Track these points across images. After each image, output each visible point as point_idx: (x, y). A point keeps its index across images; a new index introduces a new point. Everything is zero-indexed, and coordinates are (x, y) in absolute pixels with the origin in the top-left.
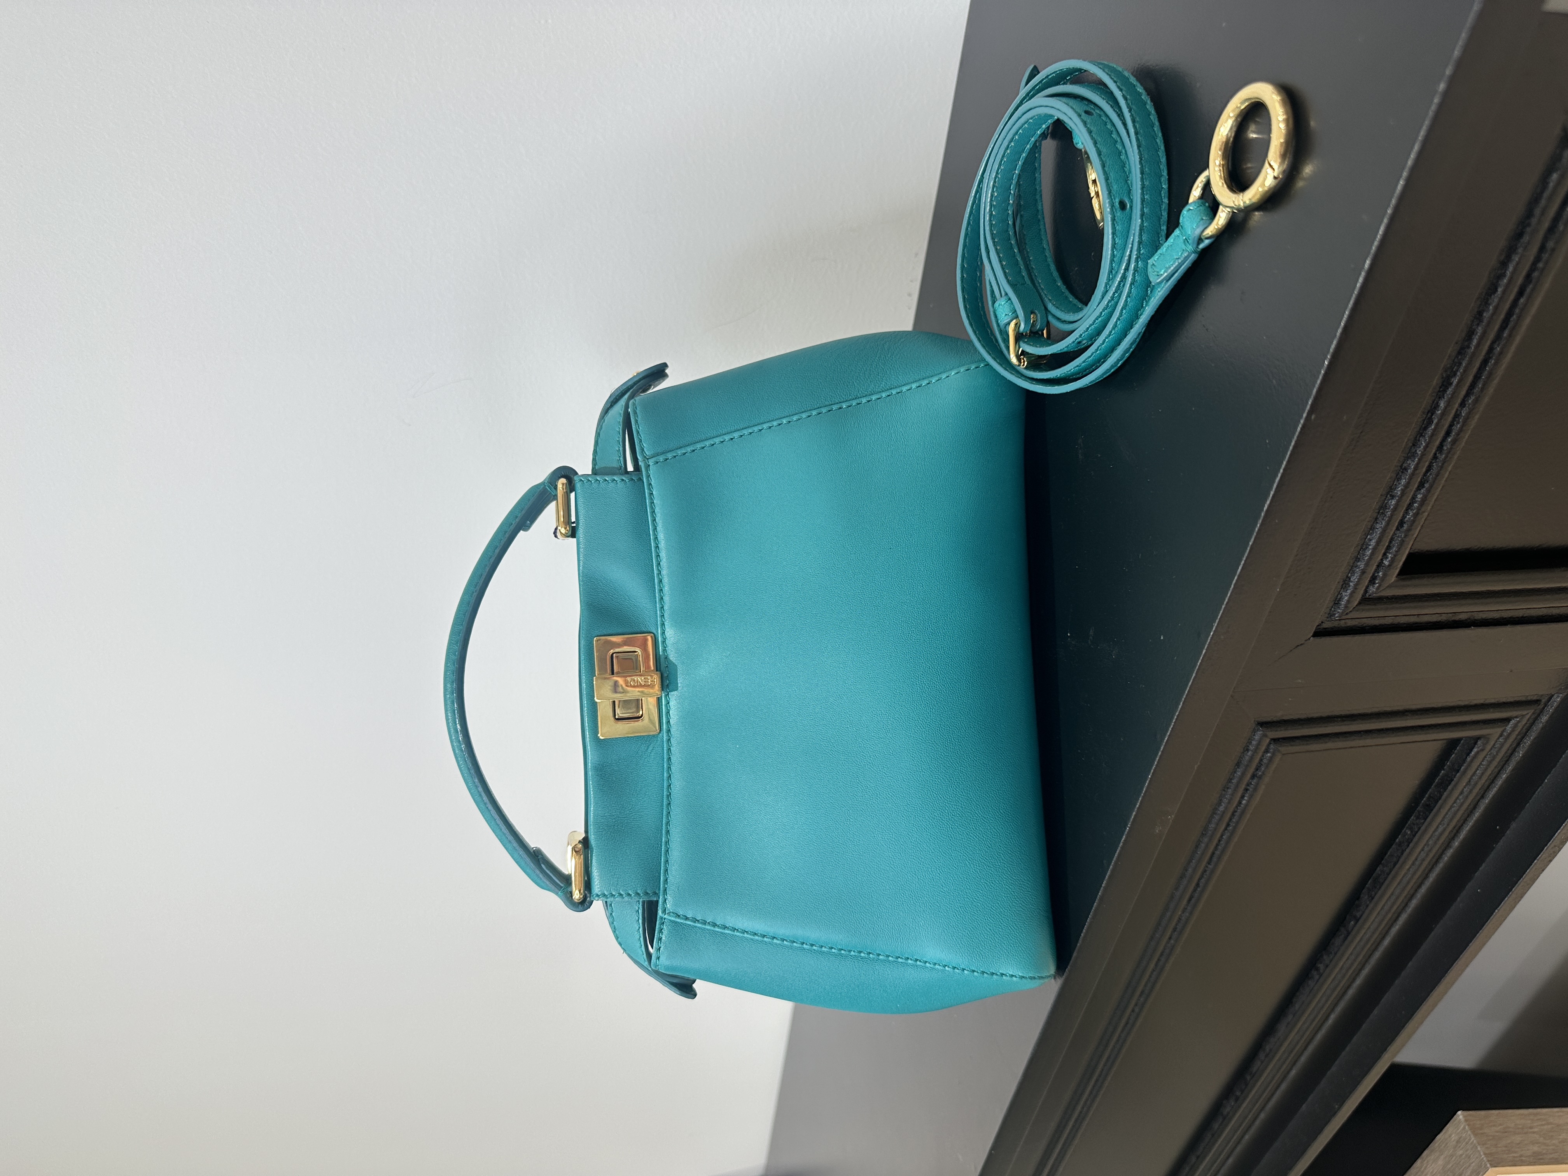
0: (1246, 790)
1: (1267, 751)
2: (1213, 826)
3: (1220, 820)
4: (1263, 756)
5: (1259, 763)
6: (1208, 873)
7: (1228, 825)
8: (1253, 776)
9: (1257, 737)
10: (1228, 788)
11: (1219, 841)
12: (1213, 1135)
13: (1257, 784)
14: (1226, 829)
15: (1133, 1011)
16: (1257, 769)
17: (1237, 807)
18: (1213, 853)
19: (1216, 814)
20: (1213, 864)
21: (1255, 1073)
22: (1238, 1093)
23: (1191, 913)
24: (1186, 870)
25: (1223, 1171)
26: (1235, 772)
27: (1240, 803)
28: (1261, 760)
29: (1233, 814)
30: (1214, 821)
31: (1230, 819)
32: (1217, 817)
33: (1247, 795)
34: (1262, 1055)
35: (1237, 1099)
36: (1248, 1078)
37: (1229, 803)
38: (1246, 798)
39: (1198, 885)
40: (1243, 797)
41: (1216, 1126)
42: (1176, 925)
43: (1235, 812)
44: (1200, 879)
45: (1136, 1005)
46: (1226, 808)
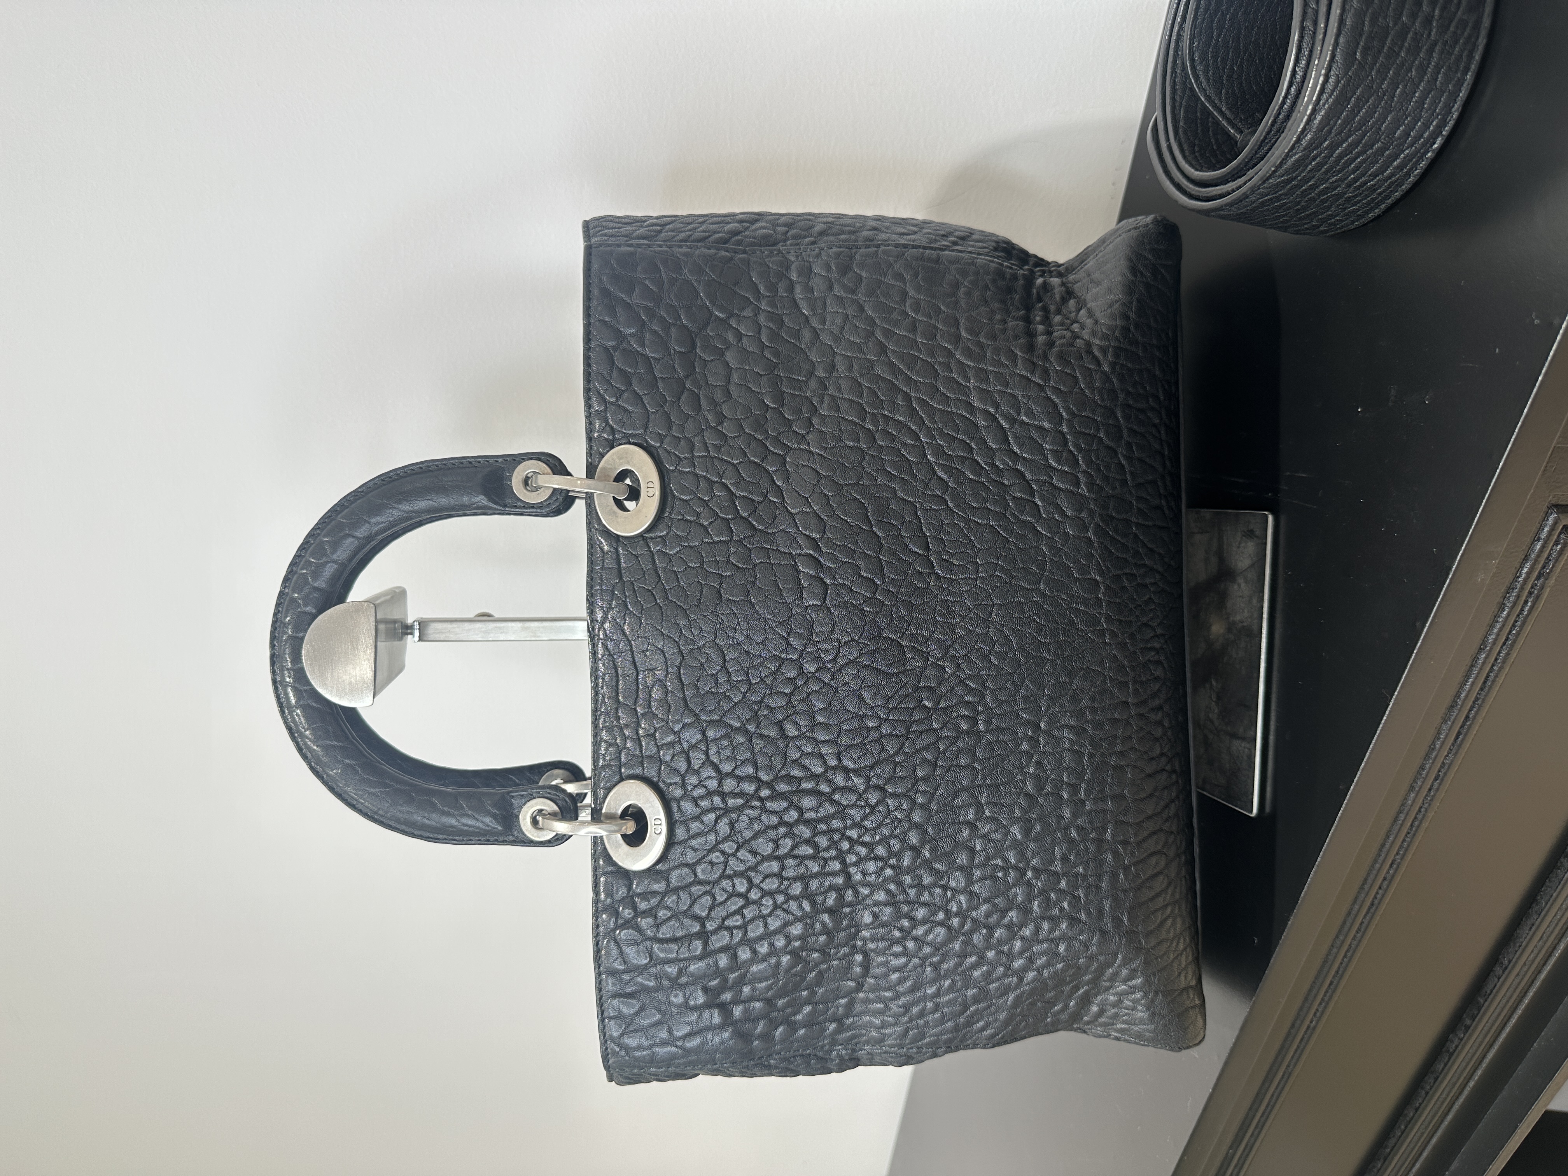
0: (1530, 593)
1: (1556, 543)
2: (1491, 638)
3: (1501, 630)
4: (1552, 549)
5: (1547, 558)
6: (1479, 702)
7: (1507, 639)
8: (1538, 578)
9: (1551, 521)
10: (1513, 589)
11: (1496, 659)
12: (1436, 1079)
13: (1542, 587)
14: (1504, 644)
15: (1380, 888)
16: (1544, 567)
17: (1518, 616)
18: (1488, 676)
19: (1497, 622)
20: (1486, 689)
21: (1492, 991)
22: (1468, 1022)
23: (1455, 754)
24: (1459, 696)
25: (1414, 1170)
26: (1522, 567)
27: (1522, 610)
28: (1550, 555)
29: (1514, 626)
30: (1495, 631)
31: (1510, 631)
32: (1498, 626)
33: (1531, 600)
34: (1498, 970)
35: (1467, 1028)
36: (1482, 1001)
37: (1513, 607)
38: (1529, 604)
39: (1467, 717)
40: (1526, 602)
41: (1440, 1066)
42: (1439, 771)
43: (1516, 621)
44: (1470, 710)
45: (1385, 879)
46: (1509, 615)
